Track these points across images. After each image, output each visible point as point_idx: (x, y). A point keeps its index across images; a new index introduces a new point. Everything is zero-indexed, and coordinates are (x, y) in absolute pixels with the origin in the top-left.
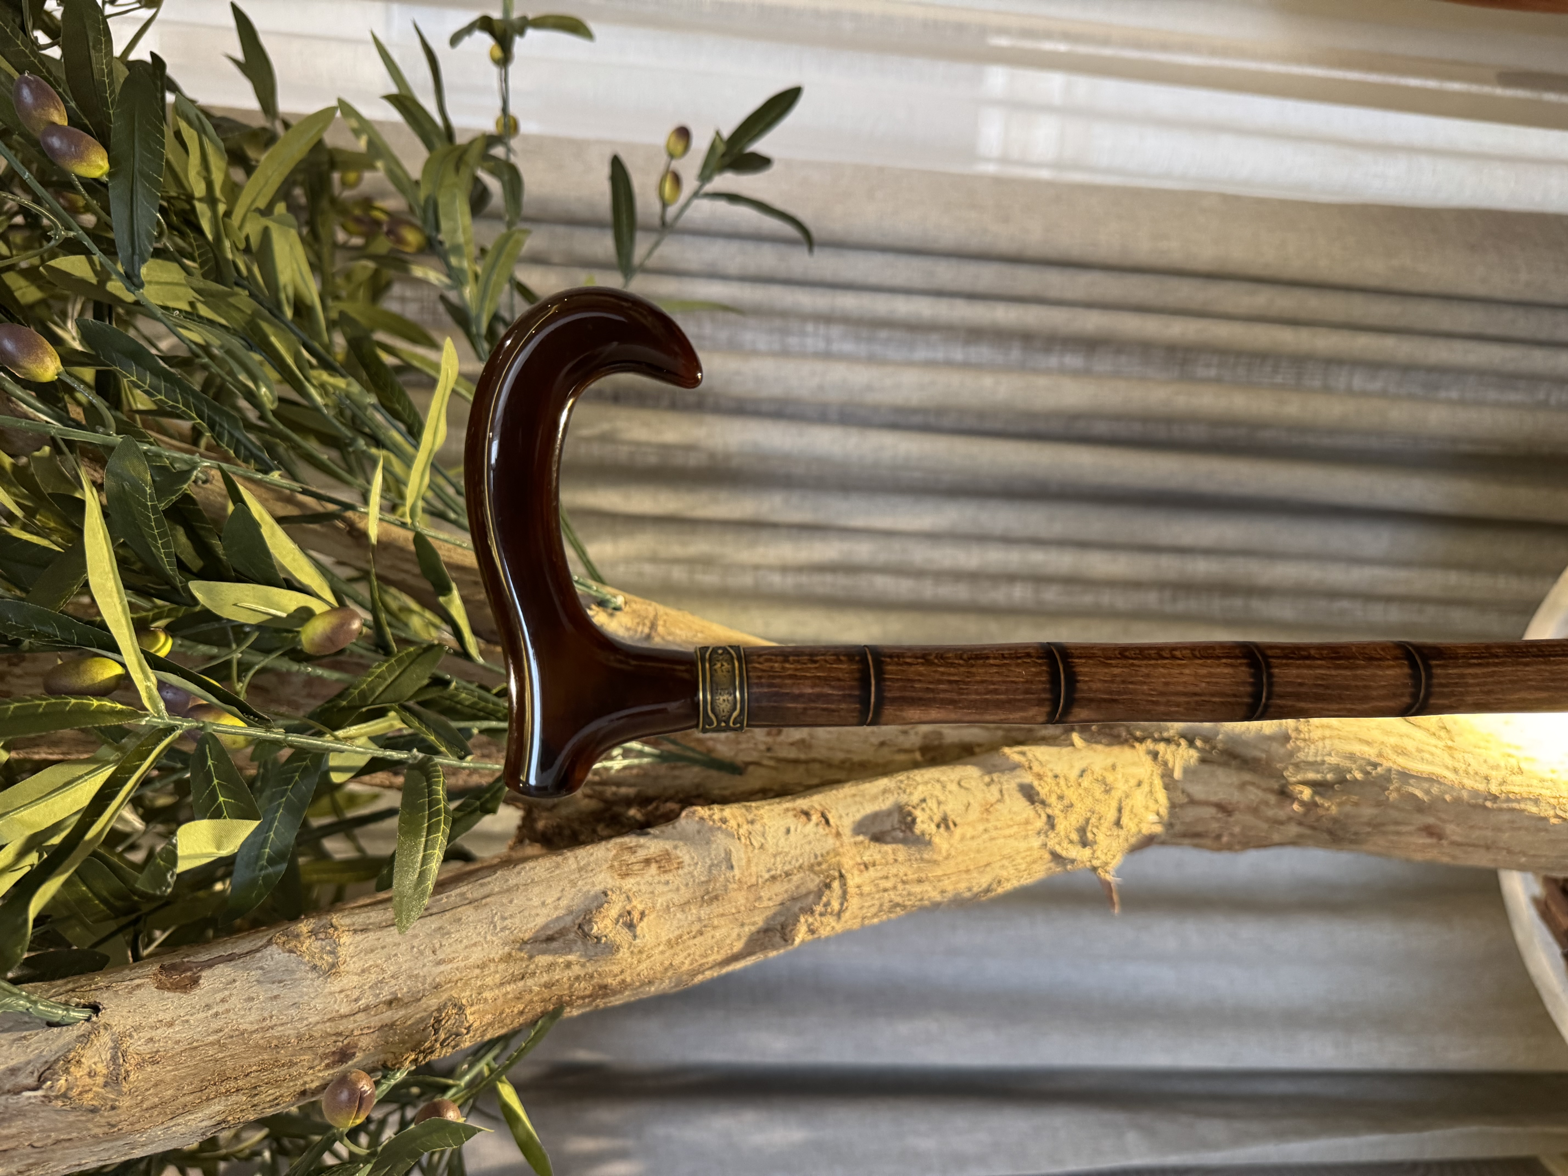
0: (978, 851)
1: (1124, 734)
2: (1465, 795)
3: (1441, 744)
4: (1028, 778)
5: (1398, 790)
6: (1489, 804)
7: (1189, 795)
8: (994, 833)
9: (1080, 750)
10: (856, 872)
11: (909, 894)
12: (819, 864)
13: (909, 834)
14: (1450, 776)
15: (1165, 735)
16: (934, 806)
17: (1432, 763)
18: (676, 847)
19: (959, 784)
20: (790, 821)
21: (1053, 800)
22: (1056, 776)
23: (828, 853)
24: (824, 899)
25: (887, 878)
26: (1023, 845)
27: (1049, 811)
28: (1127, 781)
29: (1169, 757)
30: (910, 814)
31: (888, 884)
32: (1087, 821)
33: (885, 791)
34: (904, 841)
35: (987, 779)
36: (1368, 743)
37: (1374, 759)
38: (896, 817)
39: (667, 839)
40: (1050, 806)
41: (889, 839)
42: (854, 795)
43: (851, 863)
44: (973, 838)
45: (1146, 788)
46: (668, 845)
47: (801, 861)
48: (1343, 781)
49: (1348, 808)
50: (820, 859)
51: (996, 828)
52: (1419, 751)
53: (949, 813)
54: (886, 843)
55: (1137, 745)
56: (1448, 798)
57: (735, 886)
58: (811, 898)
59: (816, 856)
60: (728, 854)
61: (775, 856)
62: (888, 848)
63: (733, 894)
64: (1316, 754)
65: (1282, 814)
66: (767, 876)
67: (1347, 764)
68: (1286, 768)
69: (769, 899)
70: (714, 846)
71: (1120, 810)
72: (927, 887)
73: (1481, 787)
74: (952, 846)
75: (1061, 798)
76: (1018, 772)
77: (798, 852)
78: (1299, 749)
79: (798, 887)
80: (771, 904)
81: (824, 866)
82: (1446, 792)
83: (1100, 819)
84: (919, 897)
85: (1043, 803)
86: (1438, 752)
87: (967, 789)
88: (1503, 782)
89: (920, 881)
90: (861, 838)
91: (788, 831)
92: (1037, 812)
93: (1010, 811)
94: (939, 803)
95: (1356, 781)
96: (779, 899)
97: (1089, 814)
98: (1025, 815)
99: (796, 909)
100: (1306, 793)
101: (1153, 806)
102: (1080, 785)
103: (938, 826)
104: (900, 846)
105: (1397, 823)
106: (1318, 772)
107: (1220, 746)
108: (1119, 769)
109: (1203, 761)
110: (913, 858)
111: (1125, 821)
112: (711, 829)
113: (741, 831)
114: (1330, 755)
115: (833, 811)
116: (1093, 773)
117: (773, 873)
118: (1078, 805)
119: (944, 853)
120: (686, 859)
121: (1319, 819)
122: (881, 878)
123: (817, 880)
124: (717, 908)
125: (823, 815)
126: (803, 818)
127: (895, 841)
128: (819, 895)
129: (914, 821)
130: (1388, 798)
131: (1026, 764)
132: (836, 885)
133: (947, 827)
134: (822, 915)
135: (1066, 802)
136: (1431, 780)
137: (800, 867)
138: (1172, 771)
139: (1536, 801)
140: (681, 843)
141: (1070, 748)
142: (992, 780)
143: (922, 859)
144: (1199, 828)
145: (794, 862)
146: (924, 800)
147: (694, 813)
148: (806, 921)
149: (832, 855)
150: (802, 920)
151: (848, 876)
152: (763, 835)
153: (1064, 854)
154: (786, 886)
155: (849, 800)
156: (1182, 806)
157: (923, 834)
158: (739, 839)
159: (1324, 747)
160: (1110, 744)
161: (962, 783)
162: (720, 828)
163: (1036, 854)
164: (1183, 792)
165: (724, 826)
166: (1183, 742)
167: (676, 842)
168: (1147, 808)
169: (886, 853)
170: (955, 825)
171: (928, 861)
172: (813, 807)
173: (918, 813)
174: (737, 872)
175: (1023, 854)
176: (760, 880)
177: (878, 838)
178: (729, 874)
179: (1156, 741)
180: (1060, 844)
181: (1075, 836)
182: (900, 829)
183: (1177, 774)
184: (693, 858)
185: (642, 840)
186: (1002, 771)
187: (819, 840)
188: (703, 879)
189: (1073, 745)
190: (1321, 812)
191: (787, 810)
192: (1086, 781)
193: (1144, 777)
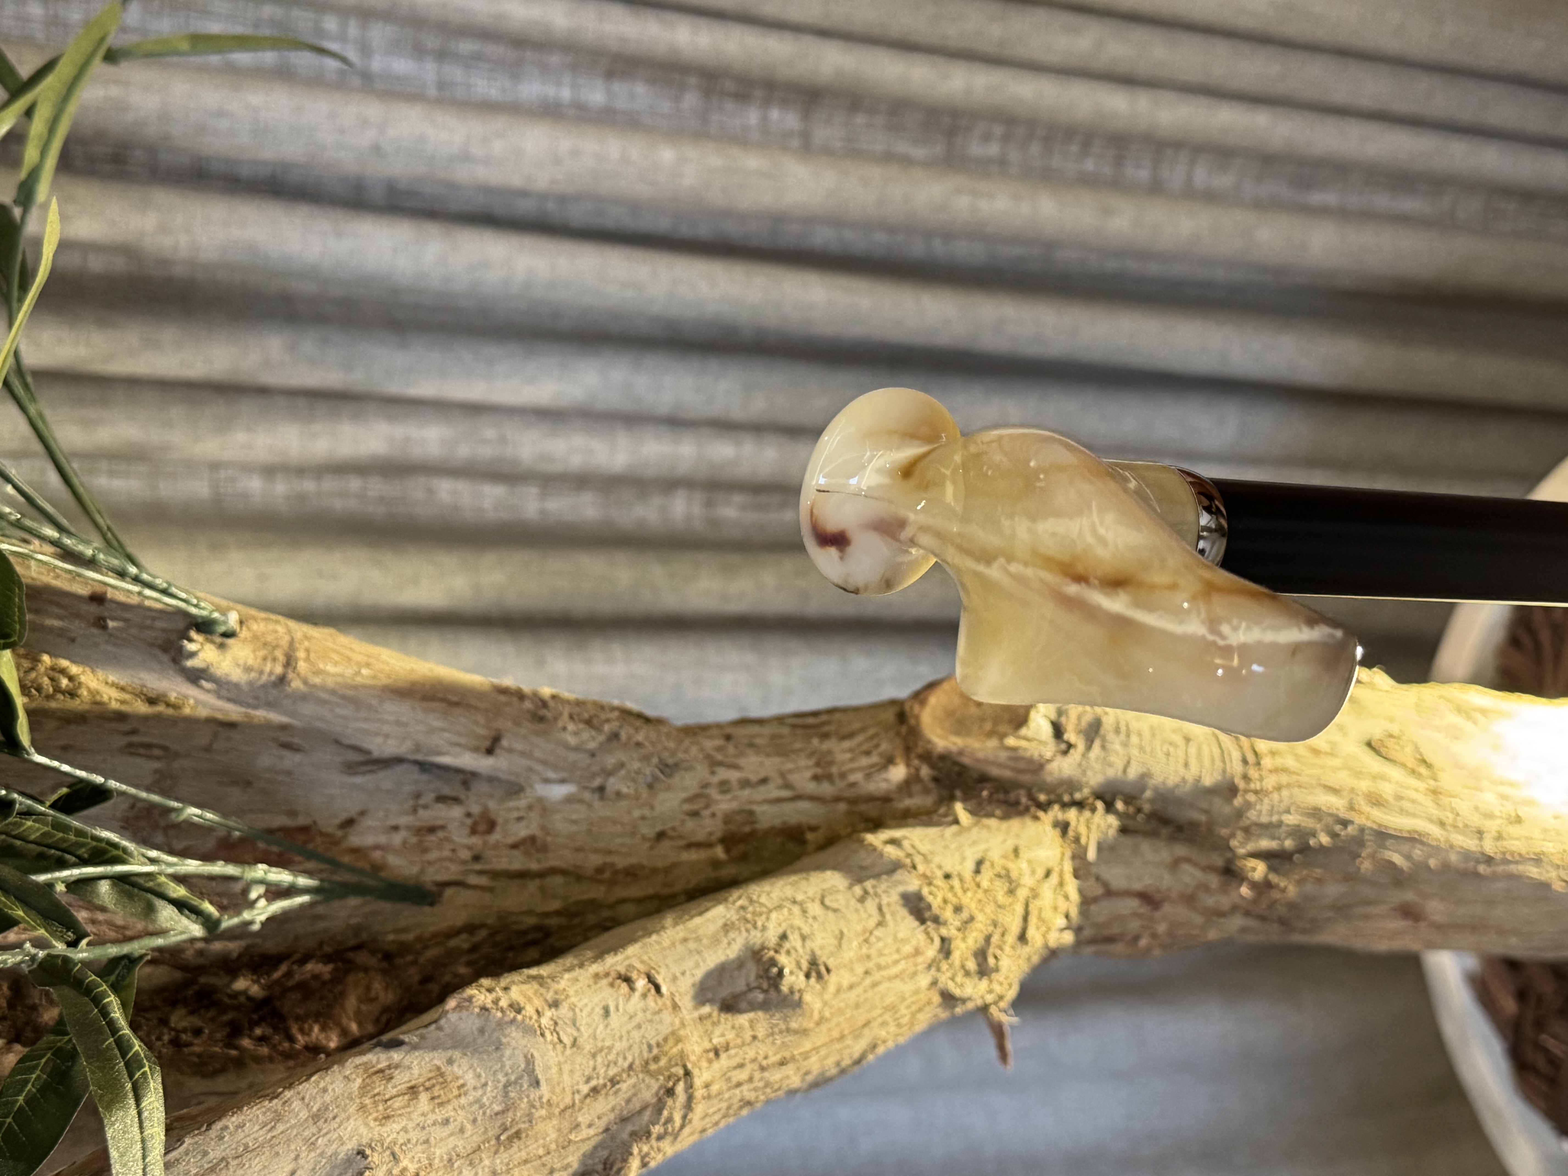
0: (857, 1006)
1: (1024, 800)
2: (1453, 858)
3: (1422, 786)
4: (913, 884)
5: (1372, 856)
6: (1482, 869)
7: (1106, 885)
8: (877, 976)
9: (968, 829)
10: (704, 1064)
11: (767, 1085)
12: (656, 1059)
13: (773, 994)
14: (1435, 831)
15: (1078, 796)
16: (798, 944)
17: (1414, 815)
18: (450, 1062)
19: (822, 903)
20: (606, 994)
21: (948, 914)
22: (947, 876)
23: (666, 1040)
24: (665, 1113)
25: (741, 1066)
26: (907, 988)
27: (944, 931)
28: (1033, 872)
29: (1083, 830)
30: (773, 962)
31: (742, 1075)
32: (988, 939)
33: (727, 927)
34: (764, 1006)
35: (858, 890)
36: (1335, 791)
37: (1343, 814)
38: (752, 971)
39: (434, 1048)
40: (945, 923)
41: (743, 1005)
42: (685, 940)
43: (698, 1049)
44: (851, 987)
45: (1054, 879)
46: (438, 1059)
47: (630, 1058)
48: (1304, 849)
49: (1309, 888)
50: (655, 1051)
51: (879, 967)
52: (1399, 798)
53: (818, 953)
54: (740, 1011)
55: (1041, 814)
56: (1432, 863)
57: (543, 1112)
58: (647, 1114)
59: (650, 1047)
60: (529, 1061)
61: (594, 1056)
62: (743, 1019)
63: (540, 1127)
64: (1271, 812)
65: (1224, 902)
66: (585, 1089)
67: (1309, 823)
68: (1233, 835)
69: (590, 1126)
70: (508, 1053)
71: (1025, 919)
72: (789, 1070)
73: (1471, 844)
74: (825, 1004)
75: (958, 909)
76: (899, 875)
77: (625, 1044)
78: (1248, 805)
79: (628, 1101)
80: (592, 1132)
81: (663, 1062)
82: (1430, 856)
83: (1003, 935)
84: (776, 1086)
85: (936, 920)
86: (1420, 797)
87: (835, 911)
88: (1499, 837)
89: (782, 1063)
90: (706, 1009)
91: (606, 1012)
92: (927, 933)
93: (895, 938)
94: (804, 938)
95: (1322, 848)
96: (601, 1124)
97: (991, 928)
98: (914, 942)
99: (625, 1136)
100: (1258, 870)
101: (1063, 905)
102: (978, 886)
103: (808, 976)
104: (760, 1014)
105: (1368, 903)
106: (1273, 838)
107: (1147, 807)
108: (1024, 855)
109: (1124, 830)
110: (776, 1030)
111: (1031, 933)
112: (500, 1024)
113: (544, 1021)
114: (1288, 811)
115: (663, 971)
116: (992, 865)
117: (594, 1083)
118: (980, 917)
119: (816, 1016)
120: (469, 1078)
121: (1272, 904)
122: (735, 1068)
123: (655, 1086)
124: (517, 1152)
125: (651, 980)
126: (624, 987)
127: (753, 1007)
128: (659, 1106)
129: (780, 974)
130: (1359, 869)
131: (908, 861)
132: (680, 1088)
133: (820, 977)
134: (660, 1138)
135: (965, 915)
136: (1413, 839)
137: (630, 1067)
138: (1085, 849)
139: (1538, 860)
140: (457, 1054)
141: (954, 828)
142: (866, 892)
143: (788, 1030)
144: (1115, 930)
145: (620, 1060)
146: (784, 937)
147: (470, 999)
148: (640, 1151)
149: (671, 1042)
150: (635, 1150)
151: (695, 1072)
152: (574, 1022)
153: (957, 992)
154: (613, 1101)
155: (680, 948)
156: (1095, 900)
157: (792, 992)
158: (542, 1035)
159: (1281, 801)
160: (1005, 817)
161: (827, 902)
162: (513, 1021)
163: (923, 997)
164: (1098, 878)
165: (519, 1017)
166: (1100, 805)
167: (449, 1053)
168: (1055, 908)
169: (741, 1027)
170: (828, 971)
171: (796, 1032)
172: (631, 967)
173: (782, 959)
174: (544, 1088)
175: (909, 1001)
176: (577, 1097)
177: (729, 1006)
178: (534, 1094)
179: (1065, 806)
180: (952, 979)
181: (972, 965)
182: (759, 987)
183: (1092, 854)
184: (479, 1076)
185: (396, 1056)
186: (877, 876)
187: (651, 1021)
188: (497, 1108)
189: (956, 822)
190: (1275, 895)
191: (597, 977)
192: (985, 879)
193: (1053, 863)
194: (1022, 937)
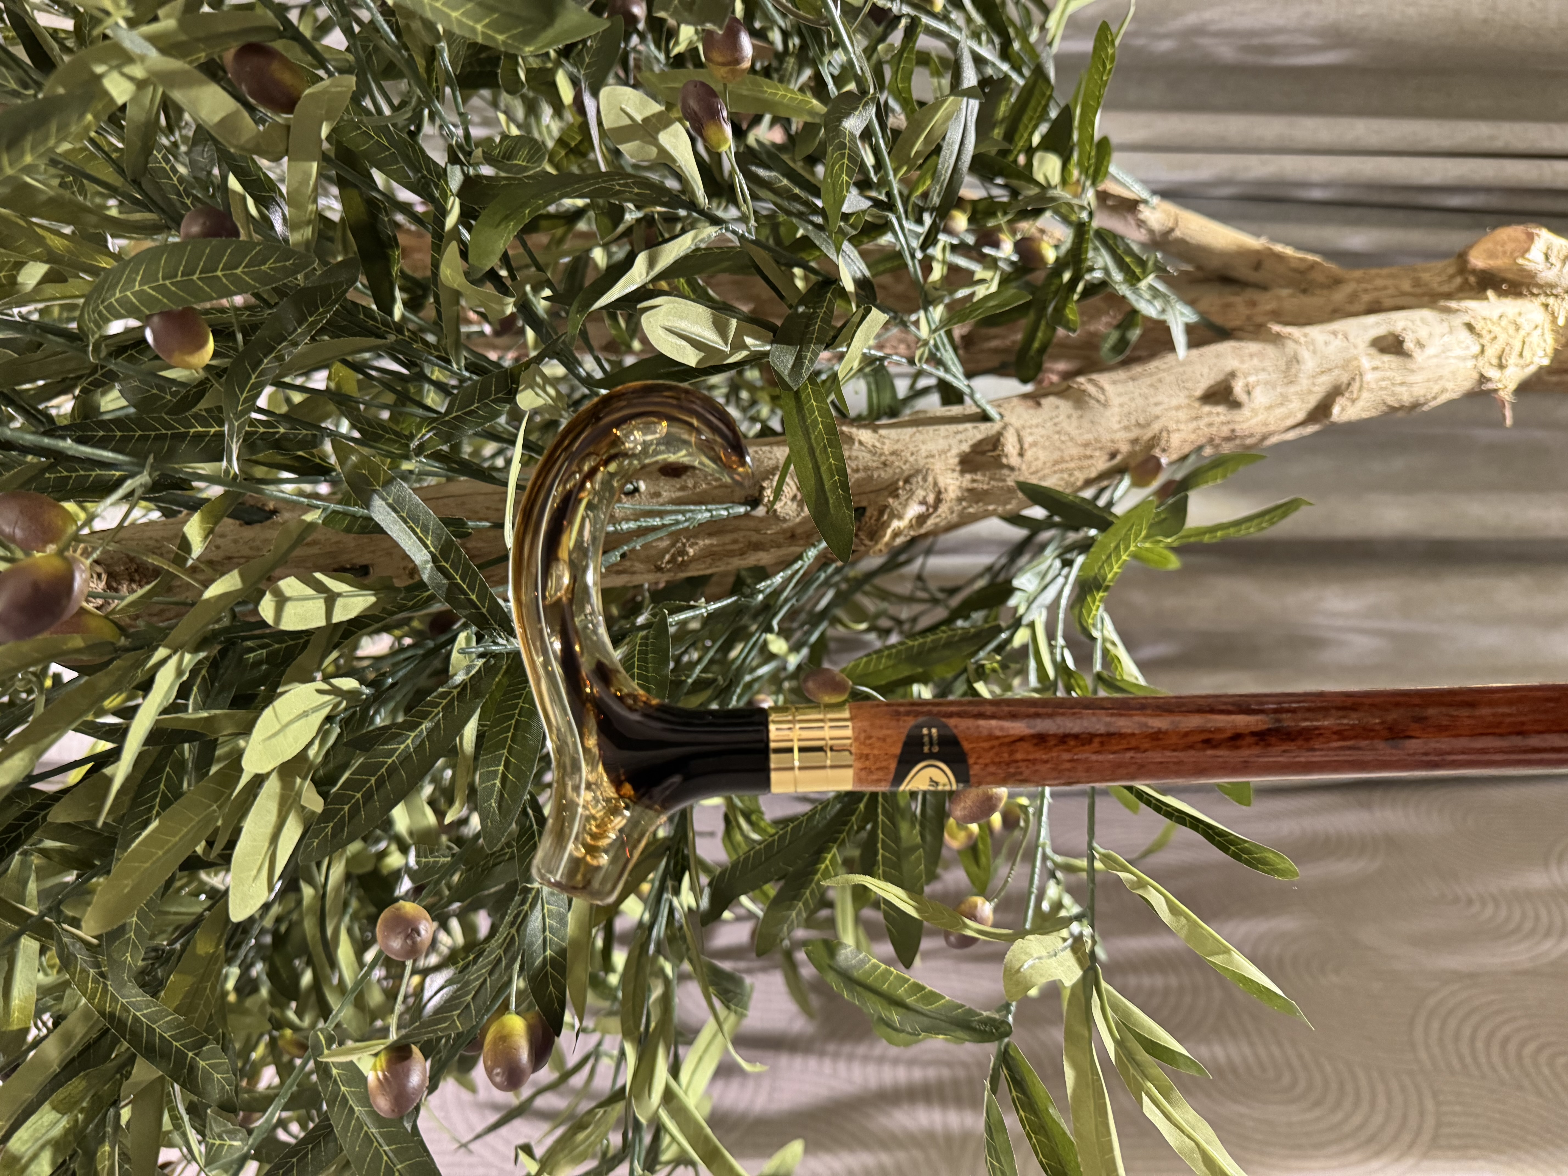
0: (1437, 367)
1: (1525, 290)
9: (1495, 302)
10: (1368, 373)
11: (1392, 395)
12: (1347, 365)
13: (1400, 350)
15: (1555, 291)
16: (1411, 333)
19: (1423, 321)
20: (1326, 337)
21: (1485, 333)
22: (1485, 319)
23: (1352, 359)
24: (1351, 389)
25: (1383, 379)
26: (1462, 365)
27: (1482, 341)
28: (1529, 325)
29: (1556, 308)
30: (1401, 338)
32: (1504, 350)
33: (1380, 323)
34: (1396, 354)
35: (1439, 317)
38: (1389, 339)
40: (1483, 338)
41: (1388, 352)
42: (1359, 325)
43: (1366, 366)
44: (1435, 357)
45: (1540, 329)
47: (1337, 363)
50: (1347, 362)
53: (1420, 338)
54: (1386, 354)
55: (1534, 298)
57: (1301, 375)
58: (1343, 387)
59: (1345, 360)
60: (1296, 354)
61: (1322, 358)
62: (1387, 358)
63: (1301, 381)
66: (1319, 370)
69: (1321, 387)
70: (1287, 349)
71: (1523, 345)
74: (1422, 360)
75: (1489, 332)
76: (1462, 316)
77: (1335, 357)
79: (1336, 379)
80: (1321, 390)
81: (1350, 367)
83: (1511, 350)
84: (1397, 398)
85: (1479, 335)
87: (1428, 323)
90: (1373, 351)
91: (1327, 343)
92: (1474, 341)
93: (1457, 339)
94: (1415, 332)
96: (1325, 387)
97: (1506, 345)
98: (1467, 343)
99: (1335, 394)
101: (1544, 345)
102: (1500, 325)
103: (1415, 346)
104: (1394, 357)
108: (1523, 314)
110: (1400, 366)
111: (1525, 355)
112: (1285, 339)
113: (1302, 341)
115: (1349, 333)
116: (1507, 316)
117: (1322, 369)
118: (1500, 339)
119: (1418, 365)
120: (1273, 354)
123: (1347, 376)
124: (1291, 389)
125: (1344, 335)
126: (1333, 336)
127: (1391, 353)
128: (1348, 385)
129: (1403, 341)
131: (1463, 310)
132: (1358, 379)
133: (1421, 348)
134: (1348, 400)
135: (1492, 336)
137: (1337, 366)
138: (1557, 320)
142: (1443, 319)
143: (1405, 368)
145: (1333, 363)
146: (1405, 330)
148: (1340, 403)
150: (1337, 402)
151: (1364, 375)
152: (1313, 344)
153: (1486, 375)
154: (1330, 378)
155: (1357, 327)
156: (1562, 347)
157: (1408, 351)
158: (1300, 345)
160: (1514, 298)
163: (1469, 372)
168: (1540, 345)
169: (1387, 361)
170: (1425, 346)
171: (1408, 370)
172: (1336, 330)
173: (1405, 338)
174: (1302, 366)
175: (1463, 372)
176: (1315, 373)
177: (1383, 351)
178: (1298, 367)
180: (1485, 367)
181: (1495, 361)
183: (1561, 323)
184: (1276, 354)
185: (1243, 344)
186: (1450, 315)
187: (1345, 350)
188: (1283, 369)
189: (1488, 299)
191: (1321, 331)
192: (1504, 322)
193: (1540, 322)
194: (1521, 355)
